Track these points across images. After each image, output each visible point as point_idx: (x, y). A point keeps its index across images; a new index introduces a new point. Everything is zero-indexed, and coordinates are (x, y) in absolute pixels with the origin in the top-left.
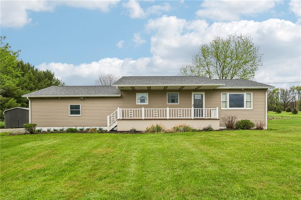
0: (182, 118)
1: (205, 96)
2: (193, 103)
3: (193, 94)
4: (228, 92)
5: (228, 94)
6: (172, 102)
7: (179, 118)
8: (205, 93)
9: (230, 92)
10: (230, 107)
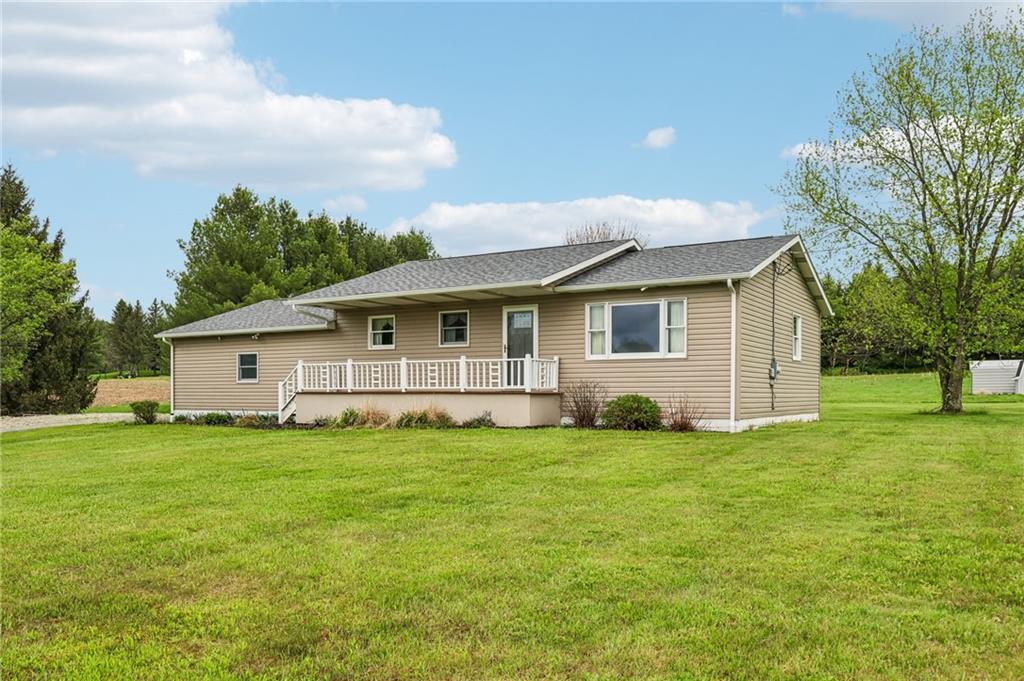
0: (437, 388)
1: (539, 318)
2: (505, 341)
3: (506, 311)
4: (607, 299)
5: (608, 307)
6: (456, 340)
7: (429, 388)
8: (539, 308)
9: (611, 299)
10: (614, 351)
